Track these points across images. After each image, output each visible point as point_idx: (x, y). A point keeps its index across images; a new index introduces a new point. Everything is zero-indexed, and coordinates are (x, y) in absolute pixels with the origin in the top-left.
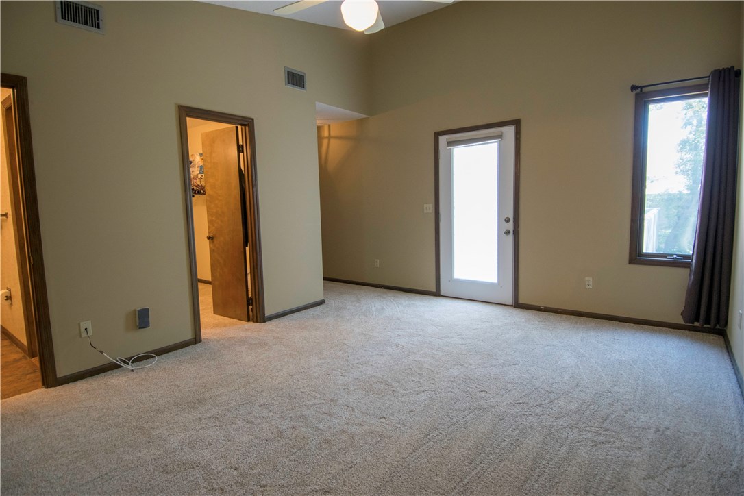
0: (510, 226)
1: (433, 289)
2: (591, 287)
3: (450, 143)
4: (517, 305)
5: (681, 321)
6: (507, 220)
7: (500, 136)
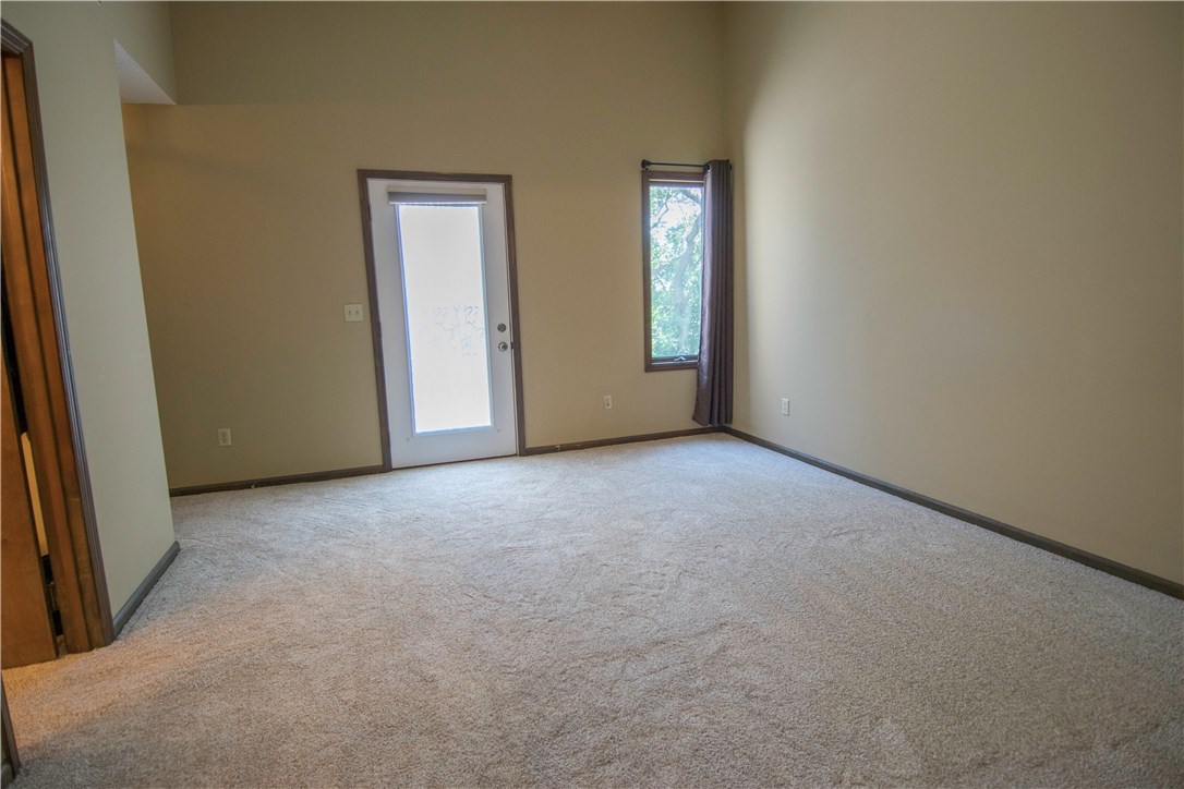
0: (507, 337)
1: (378, 462)
2: (610, 407)
3: (394, 195)
4: (525, 451)
5: (696, 426)
6: (502, 328)
7: (482, 197)
